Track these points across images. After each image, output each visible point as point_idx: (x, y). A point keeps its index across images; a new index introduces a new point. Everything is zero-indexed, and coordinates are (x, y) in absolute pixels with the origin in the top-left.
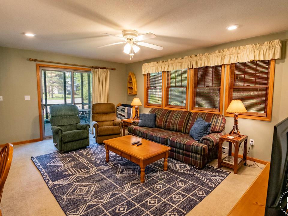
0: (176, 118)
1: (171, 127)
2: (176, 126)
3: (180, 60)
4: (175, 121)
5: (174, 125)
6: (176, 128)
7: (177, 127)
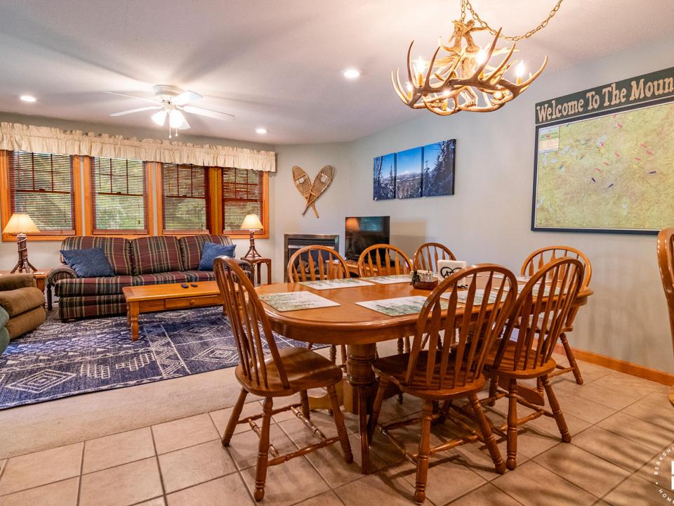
0: (158, 249)
1: (154, 265)
2: (165, 262)
3: (134, 141)
4: (159, 255)
5: (160, 261)
6: (168, 266)
7: (167, 263)
